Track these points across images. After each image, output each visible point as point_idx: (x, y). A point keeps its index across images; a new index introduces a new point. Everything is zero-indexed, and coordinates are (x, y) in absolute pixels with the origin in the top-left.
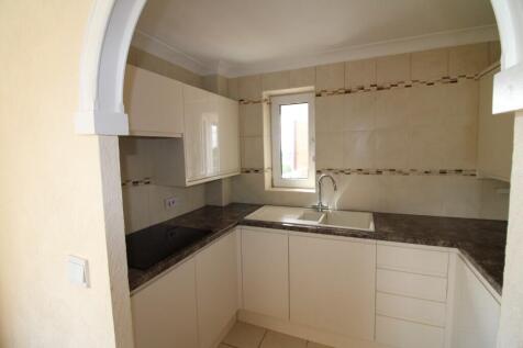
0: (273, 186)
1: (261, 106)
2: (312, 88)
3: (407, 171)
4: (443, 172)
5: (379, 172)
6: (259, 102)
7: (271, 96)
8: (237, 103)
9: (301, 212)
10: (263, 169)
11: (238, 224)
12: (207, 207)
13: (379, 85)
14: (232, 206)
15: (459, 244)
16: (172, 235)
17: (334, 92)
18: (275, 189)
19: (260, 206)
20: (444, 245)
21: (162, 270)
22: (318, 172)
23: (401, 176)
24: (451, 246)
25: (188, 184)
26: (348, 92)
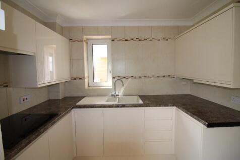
0: (89, 86)
1: (83, 43)
2: (109, 37)
3: (150, 76)
4: (164, 77)
5: (140, 77)
6: (82, 41)
7: (87, 39)
8: (68, 40)
9: (106, 98)
10: (84, 77)
11: (73, 108)
12: (49, 101)
13: (140, 38)
14: (65, 99)
15: (176, 104)
16: (26, 120)
17: (120, 40)
18: (90, 88)
19: (83, 97)
20: (171, 106)
21: (26, 146)
22: (113, 78)
23: (149, 79)
24: (173, 106)
25: (39, 86)
26: (126, 40)
